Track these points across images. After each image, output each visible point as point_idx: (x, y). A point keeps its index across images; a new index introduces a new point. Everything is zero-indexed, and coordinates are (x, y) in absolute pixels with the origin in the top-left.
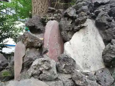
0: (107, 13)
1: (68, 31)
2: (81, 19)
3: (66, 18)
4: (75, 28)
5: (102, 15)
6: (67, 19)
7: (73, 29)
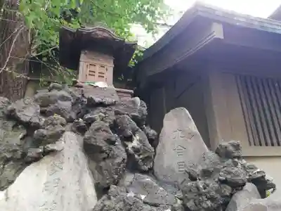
0: (108, 124)
1: (7, 161)
2: (50, 133)
3: (10, 124)
4: (29, 154)
5: (98, 130)
6: (13, 127)
7: (24, 155)
